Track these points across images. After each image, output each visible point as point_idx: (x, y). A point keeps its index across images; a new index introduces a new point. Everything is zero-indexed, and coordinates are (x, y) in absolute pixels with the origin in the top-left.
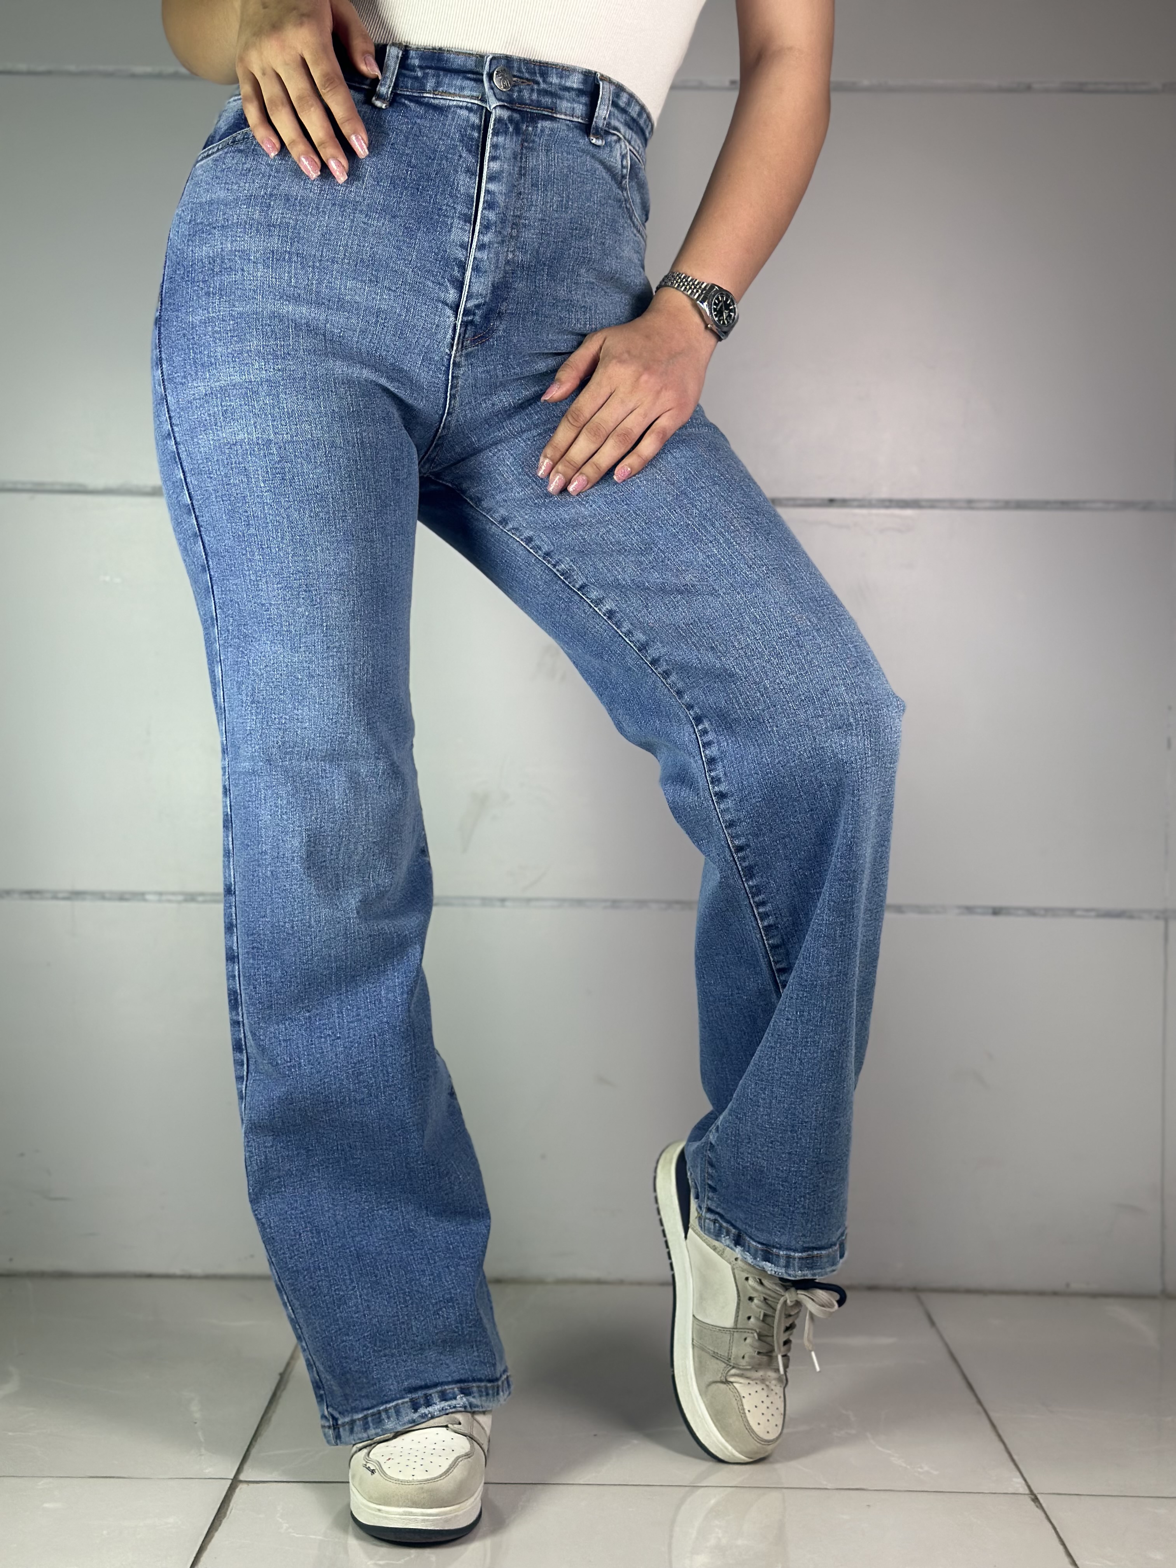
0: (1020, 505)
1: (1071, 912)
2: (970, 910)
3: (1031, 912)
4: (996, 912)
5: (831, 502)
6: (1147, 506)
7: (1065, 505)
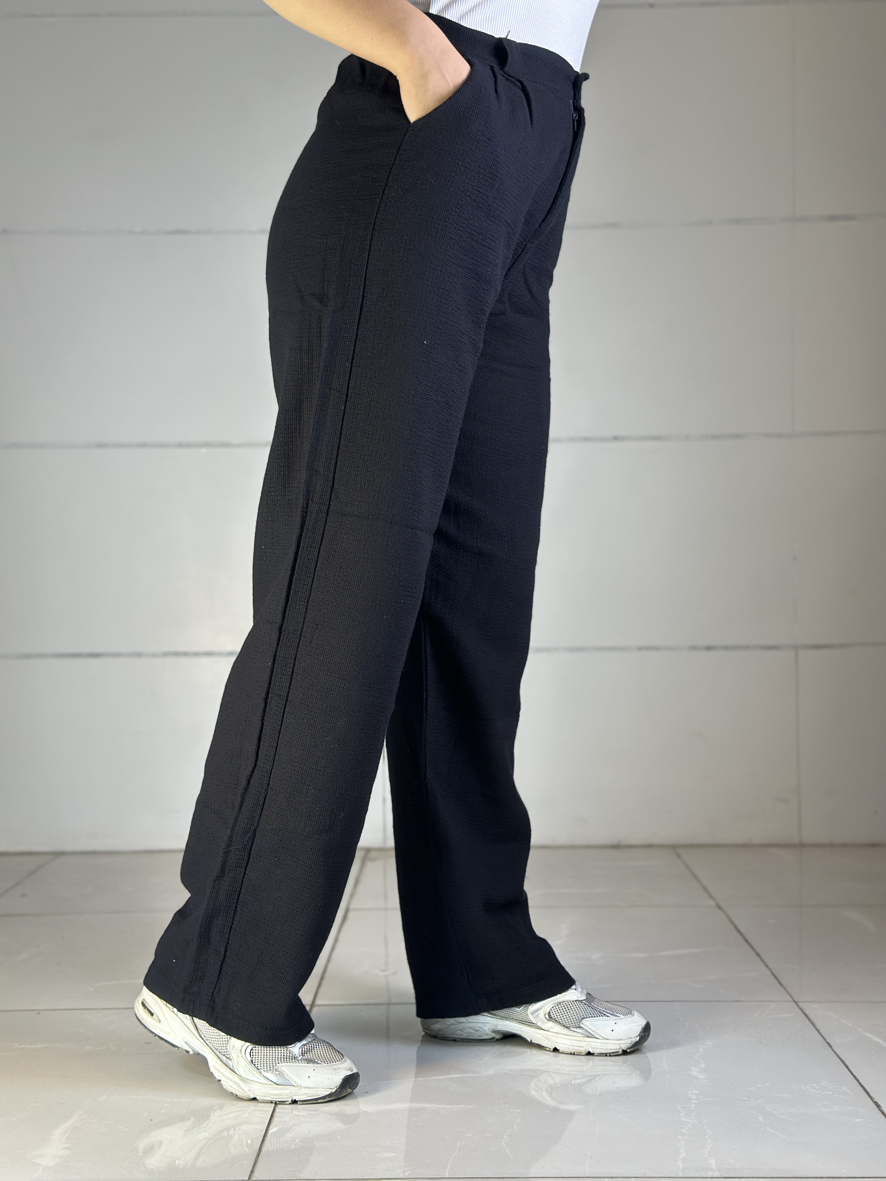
0: (715, 437)
1: (747, 648)
2: (694, 648)
3: (726, 648)
4: (709, 648)
5: (615, 438)
6: (780, 436)
7: (737, 436)
